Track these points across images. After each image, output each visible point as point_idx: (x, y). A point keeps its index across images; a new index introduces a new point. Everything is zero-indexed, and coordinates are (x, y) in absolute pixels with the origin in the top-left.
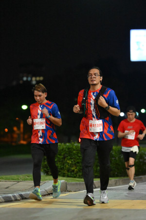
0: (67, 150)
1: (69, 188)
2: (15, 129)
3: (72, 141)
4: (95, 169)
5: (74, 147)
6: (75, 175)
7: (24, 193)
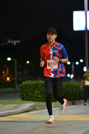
0: (35, 85)
2: (4, 72)
3: (38, 79)
5: (40, 83)
6: (40, 100)
7: (9, 111)
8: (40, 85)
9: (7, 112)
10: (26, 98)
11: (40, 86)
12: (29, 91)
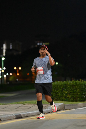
0: (64, 85)
1: (66, 107)
2: (33, 73)
3: (67, 80)
4: (81, 96)
5: (68, 84)
6: (69, 100)
9: (37, 111)
10: (55, 98)
12: (58, 91)
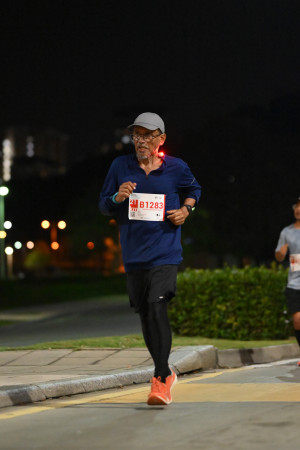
0: (216, 283)
1: (222, 361)
2: (109, 242)
3: (225, 264)
4: (275, 321)
5: (231, 277)
6: (234, 335)
7: (130, 373)
8: (231, 283)
9: (123, 374)
10: (186, 327)
11: (232, 287)
12: (194, 304)
